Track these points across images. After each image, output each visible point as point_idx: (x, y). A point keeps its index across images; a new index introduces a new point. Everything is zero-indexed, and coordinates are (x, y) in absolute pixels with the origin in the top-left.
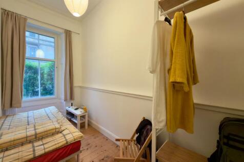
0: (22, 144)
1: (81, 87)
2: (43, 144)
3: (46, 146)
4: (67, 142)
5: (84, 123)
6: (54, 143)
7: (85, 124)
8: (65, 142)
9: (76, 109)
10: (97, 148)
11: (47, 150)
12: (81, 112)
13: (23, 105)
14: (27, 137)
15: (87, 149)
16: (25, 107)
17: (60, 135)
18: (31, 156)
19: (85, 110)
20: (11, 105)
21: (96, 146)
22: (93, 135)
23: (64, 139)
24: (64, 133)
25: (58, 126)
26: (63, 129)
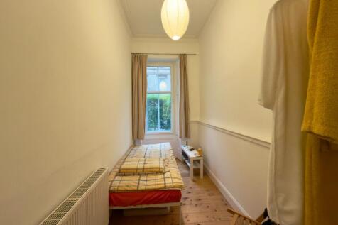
0: (134, 174)
1: (198, 123)
2: (146, 180)
3: (148, 183)
4: (165, 187)
5: (199, 169)
6: (154, 183)
7: (201, 172)
8: (163, 185)
9: (191, 150)
10: (208, 210)
11: (148, 187)
12: (195, 154)
13: (146, 137)
14: (137, 169)
15: (196, 205)
16: (147, 140)
17: (162, 176)
18: (136, 188)
19: (201, 153)
20: (138, 137)
21: (208, 207)
22: (207, 190)
23: (163, 182)
24: (167, 175)
25: (162, 165)
26: (167, 170)
